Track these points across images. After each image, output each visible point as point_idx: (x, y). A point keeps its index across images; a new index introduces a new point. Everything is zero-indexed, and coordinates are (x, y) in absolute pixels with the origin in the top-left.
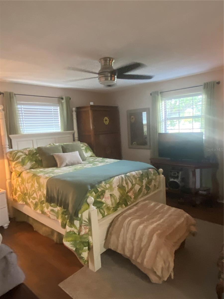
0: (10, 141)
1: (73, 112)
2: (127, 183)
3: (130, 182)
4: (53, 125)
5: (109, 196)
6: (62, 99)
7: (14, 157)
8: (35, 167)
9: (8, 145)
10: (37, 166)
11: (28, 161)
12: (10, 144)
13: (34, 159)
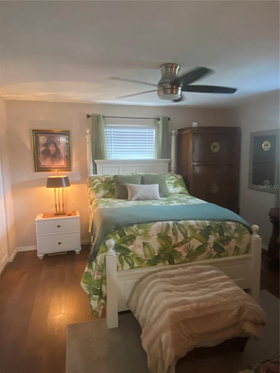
0: (95, 165)
1: (172, 135)
2: (175, 234)
3: (182, 233)
4: (146, 151)
5: (142, 244)
6: (159, 119)
7: (91, 182)
8: (109, 196)
9: (93, 171)
10: (111, 196)
11: (102, 189)
12: (95, 169)
13: (109, 188)
